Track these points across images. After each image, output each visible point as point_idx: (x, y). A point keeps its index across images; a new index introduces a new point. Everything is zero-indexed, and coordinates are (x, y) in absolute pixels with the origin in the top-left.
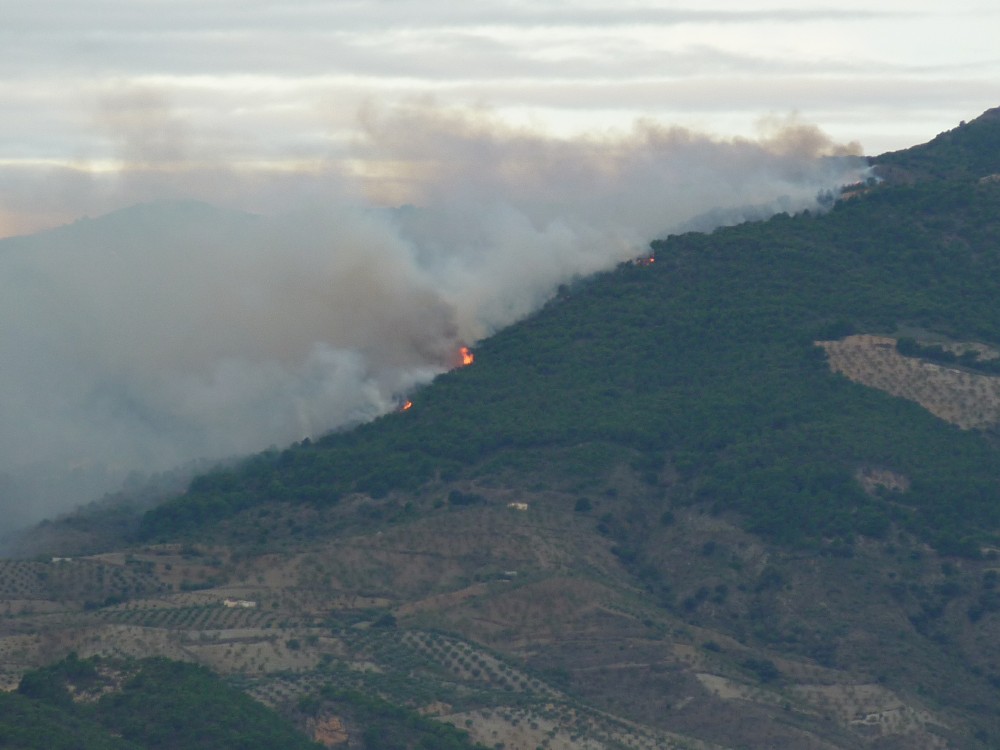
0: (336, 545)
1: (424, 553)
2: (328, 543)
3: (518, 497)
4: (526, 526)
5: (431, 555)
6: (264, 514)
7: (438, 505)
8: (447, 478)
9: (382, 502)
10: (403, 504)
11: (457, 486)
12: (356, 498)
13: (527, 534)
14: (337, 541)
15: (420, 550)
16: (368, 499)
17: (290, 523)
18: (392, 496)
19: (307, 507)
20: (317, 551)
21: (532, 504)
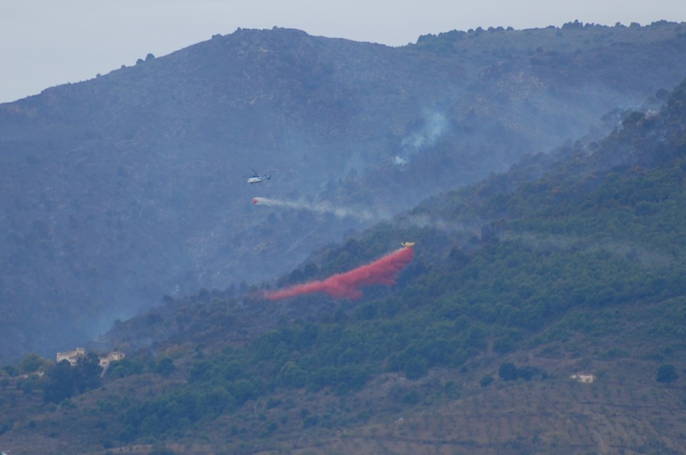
0: (344, 437)
1: (454, 442)
2: (334, 435)
3: (584, 367)
4: (589, 403)
5: (463, 443)
6: (273, 404)
7: (486, 382)
8: (503, 349)
9: (420, 382)
10: (443, 382)
11: (513, 358)
12: (387, 379)
13: (586, 413)
14: (345, 432)
15: (449, 438)
16: (402, 380)
17: (305, 413)
18: (432, 373)
19: (327, 394)
20: (319, 445)
21: (600, 375)
